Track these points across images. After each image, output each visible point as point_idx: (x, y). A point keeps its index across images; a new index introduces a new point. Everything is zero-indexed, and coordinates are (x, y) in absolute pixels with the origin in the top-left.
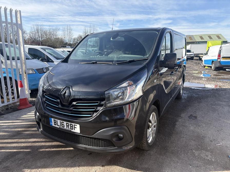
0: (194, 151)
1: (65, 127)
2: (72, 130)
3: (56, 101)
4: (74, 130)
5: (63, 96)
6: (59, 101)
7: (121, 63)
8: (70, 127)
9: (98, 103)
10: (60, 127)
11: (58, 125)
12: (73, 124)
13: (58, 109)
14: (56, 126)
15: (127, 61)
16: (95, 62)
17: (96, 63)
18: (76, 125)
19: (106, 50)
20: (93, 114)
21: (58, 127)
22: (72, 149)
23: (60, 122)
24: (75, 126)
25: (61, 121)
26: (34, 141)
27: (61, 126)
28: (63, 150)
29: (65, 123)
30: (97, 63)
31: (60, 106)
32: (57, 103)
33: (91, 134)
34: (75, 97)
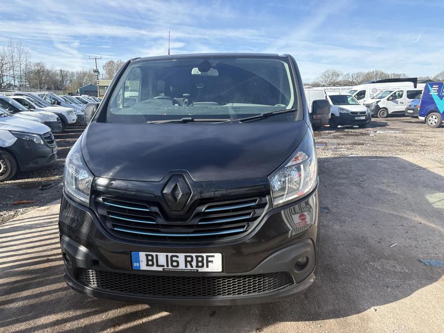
0: (371, 263)
1: (182, 266)
2: (200, 270)
3: (148, 210)
4: (207, 267)
5: (170, 197)
6: (155, 209)
7: (249, 119)
8: (194, 263)
9: (255, 201)
10: (165, 267)
11: (158, 265)
12: (204, 255)
13: (156, 228)
14: (155, 268)
15: (260, 114)
16: (190, 118)
17: (192, 121)
18: (213, 256)
19: (186, 95)
20: (248, 226)
21: (160, 269)
22: (164, 314)
23: (167, 256)
24: (210, 259)
25: (170, 255)
26: (55, 320)
27: (168, 266)
28: (146, 323)
29: (181, 257)
30: (195, 120)
31: (161, 221)
32: (151, 216)
33: (249, 269)
34: (203, 195)
